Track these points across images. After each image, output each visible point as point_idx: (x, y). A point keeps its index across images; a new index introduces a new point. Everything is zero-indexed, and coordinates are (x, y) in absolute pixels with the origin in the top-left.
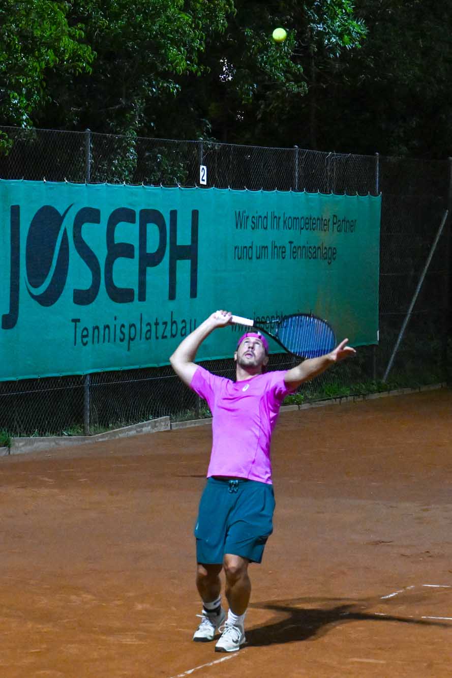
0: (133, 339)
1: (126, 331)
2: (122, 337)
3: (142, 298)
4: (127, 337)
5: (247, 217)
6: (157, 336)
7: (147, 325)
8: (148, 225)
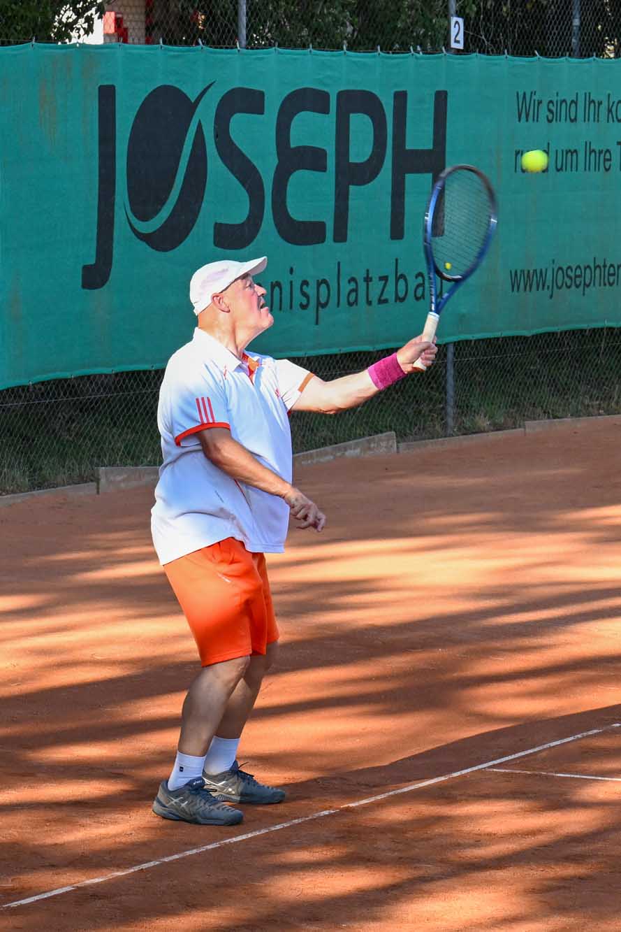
0: (324, 305)
1: (311, 290)
2: (305, 302)
3: (341, 236)
4: (313, 302)
5: (540, 102)
6: (370, 300)
7: (349, 282)
8: (351, 115)
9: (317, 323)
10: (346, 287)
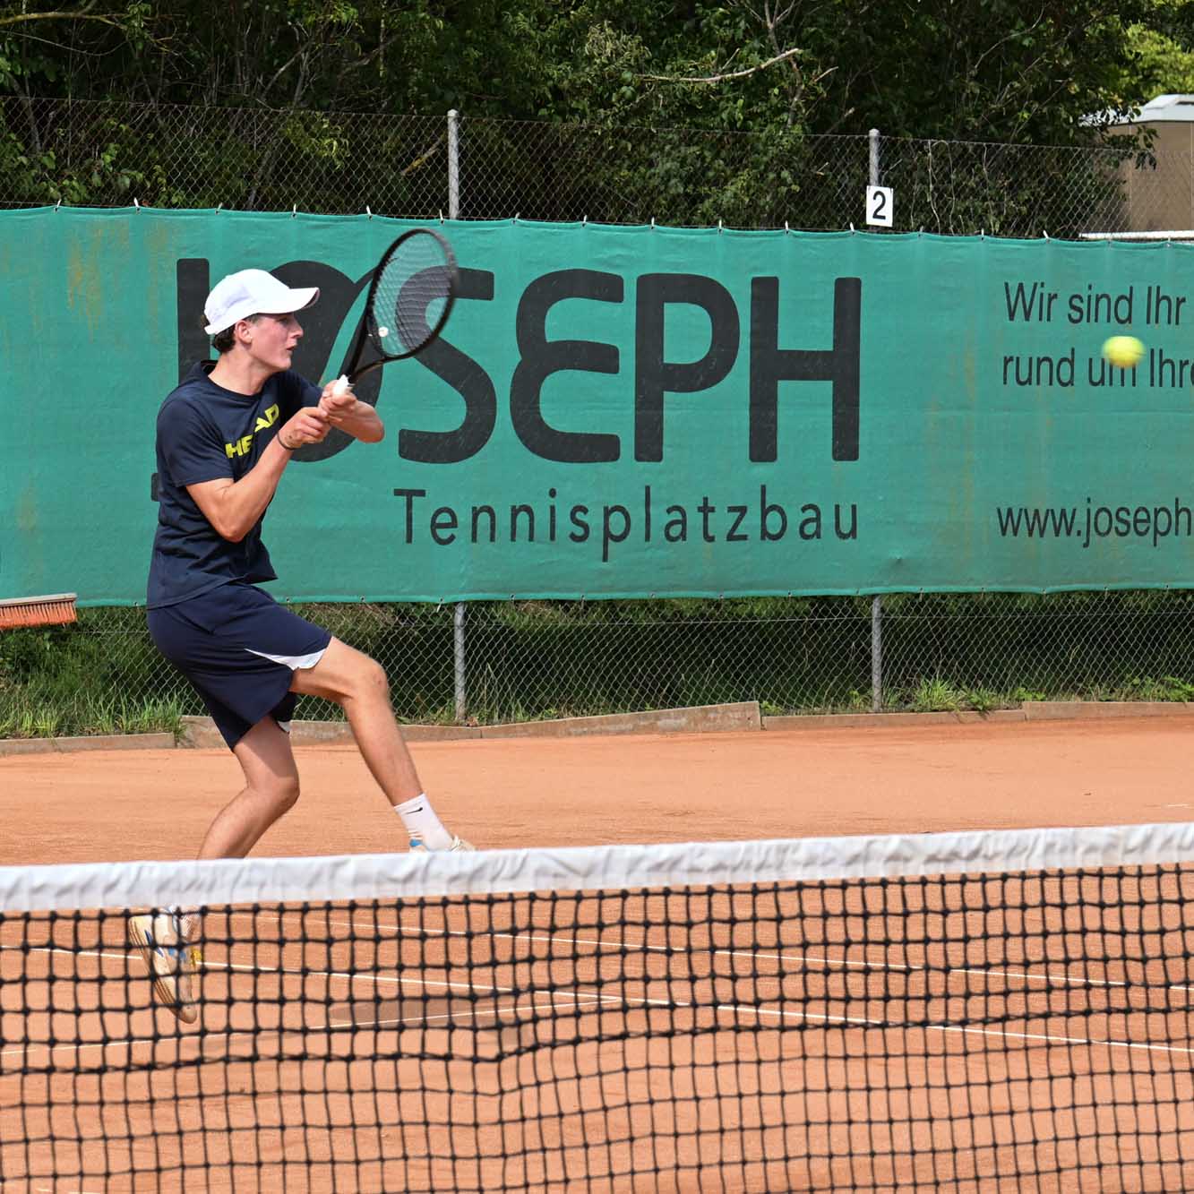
1: (594, 519)
2: (579, 531)
3: (649, 453)
4: (597, 533)
5: (1053, 297)
6: (710, 534)
7: (669, 511)
8: (667, 305)
9: (605, 558)
10: (660, 518)
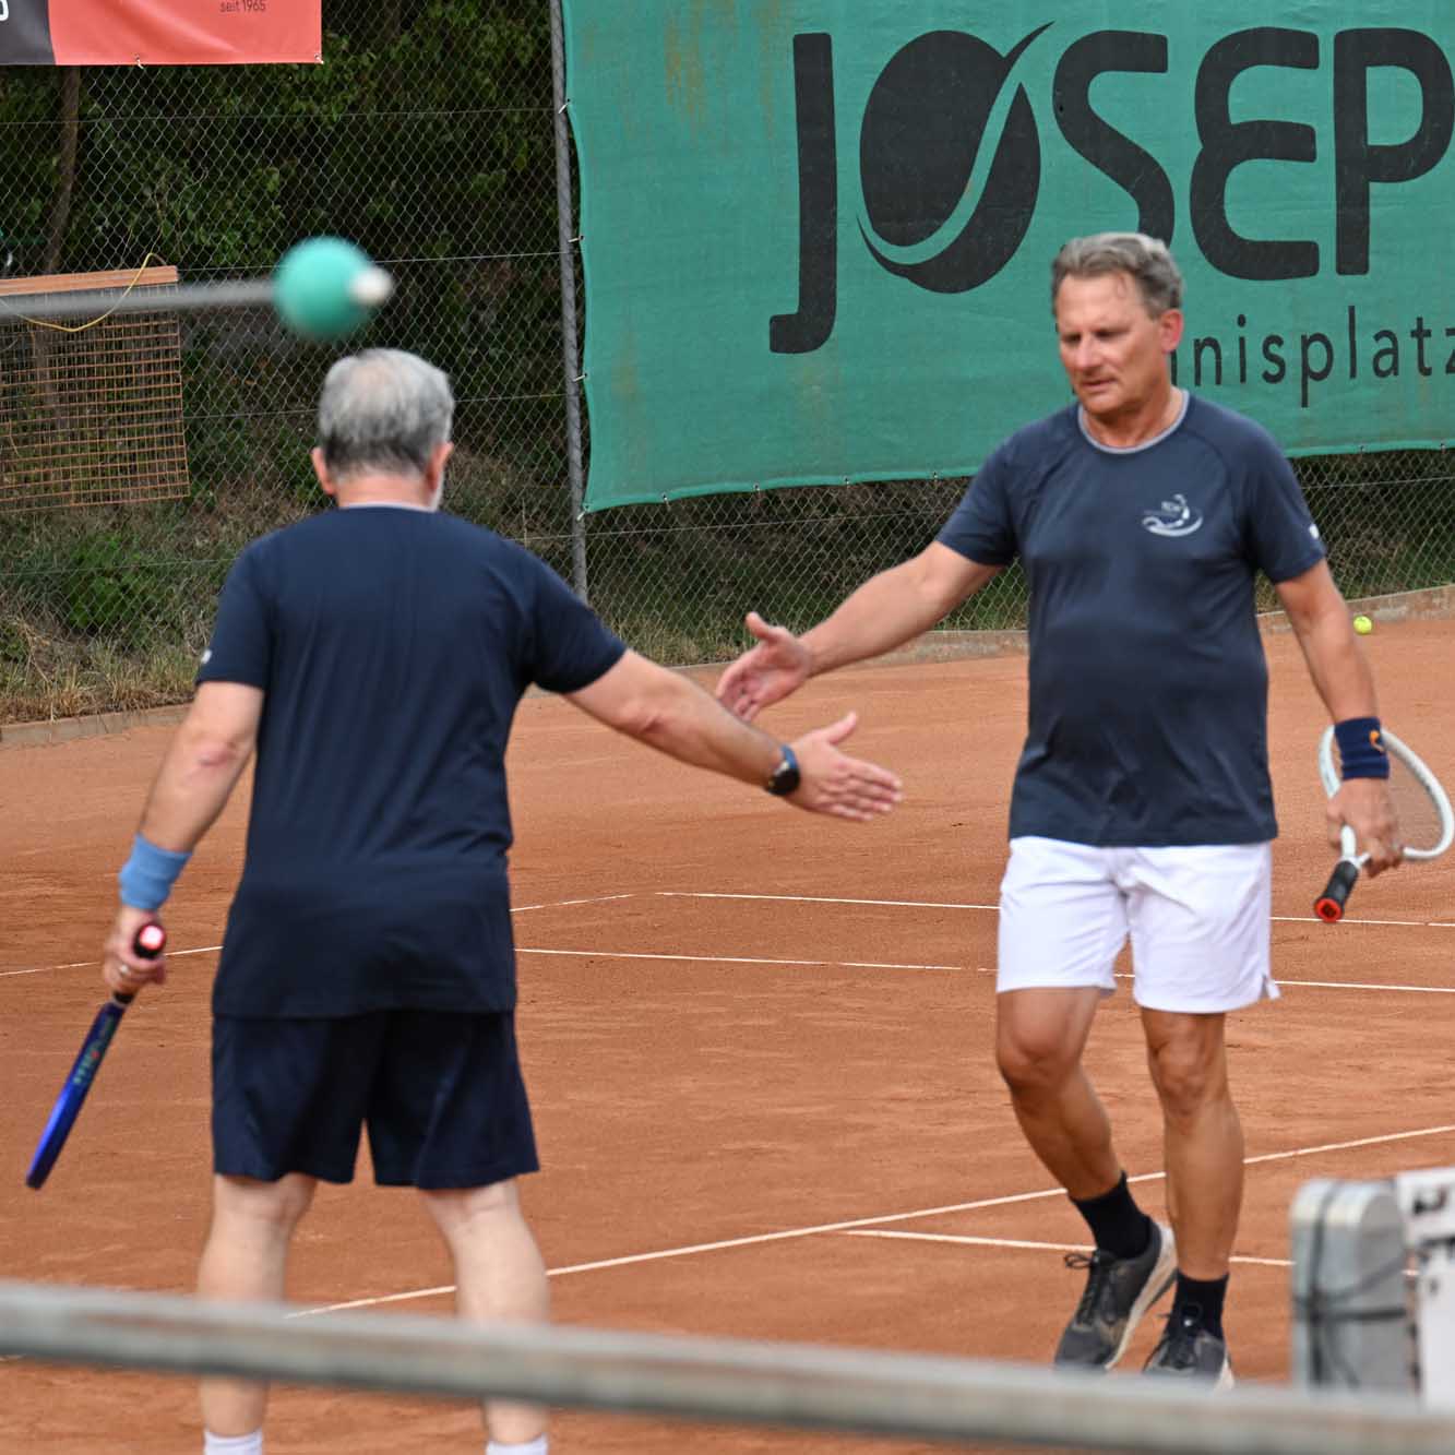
0: (1319, 377)
2: (1274, 369)
3: (1353, 264)
4: (1294, 371)
6: (1427, 366)
7: (1378, 337)
8: (1369, 70)
9: (1305, 403)
10: (1368, 347)
